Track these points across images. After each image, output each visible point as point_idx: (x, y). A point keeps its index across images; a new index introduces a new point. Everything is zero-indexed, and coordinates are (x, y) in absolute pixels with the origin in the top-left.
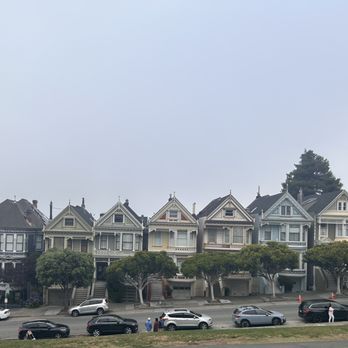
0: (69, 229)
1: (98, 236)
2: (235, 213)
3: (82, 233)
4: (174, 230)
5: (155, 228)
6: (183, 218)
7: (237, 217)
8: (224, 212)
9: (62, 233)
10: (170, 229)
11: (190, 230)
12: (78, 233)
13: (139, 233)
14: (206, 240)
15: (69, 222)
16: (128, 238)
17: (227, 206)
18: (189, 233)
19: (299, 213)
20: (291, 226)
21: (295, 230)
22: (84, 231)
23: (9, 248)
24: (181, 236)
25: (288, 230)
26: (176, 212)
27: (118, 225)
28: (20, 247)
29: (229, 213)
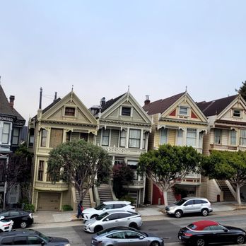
0: (69, 119)
2: (242, 114)
3: (84, 125)
4: (185, 128)
5: (164, 125)
7: (244, 118)
8: (232, 112)
9: (62, 123)
10: (180, 126)
11: (200, 129)
12: (81, 125)
13: (147, 129)
15: (70, 111)
16: (135, 135)
17: (236, 106)
18: (198, 132)
22: (87, 123)
26: (186, 108)
27: (125, 119)
29: (237, 113)
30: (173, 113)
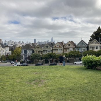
0: (38, 49)
1: (43, 50)
2: (70, 45)
3: (40, 50)
4: (58, 49)
5: (54, 49)
6: (60, 46)
7: (71, 46)
8: (68, 45)
10: (57, 49)
11: (61, 49)
13: (51, 50)
14: (65, 51)
15: (38, 48)
16: (49, 51)
19: (85, 45)
20: (83, 47)
21: (84, 48)
23: (28, 53)
24: (60, 50)
25: (82, 48)
27: (47, 48)
28: (30, 53)
29: (69, 45)
30: (56, 46)
